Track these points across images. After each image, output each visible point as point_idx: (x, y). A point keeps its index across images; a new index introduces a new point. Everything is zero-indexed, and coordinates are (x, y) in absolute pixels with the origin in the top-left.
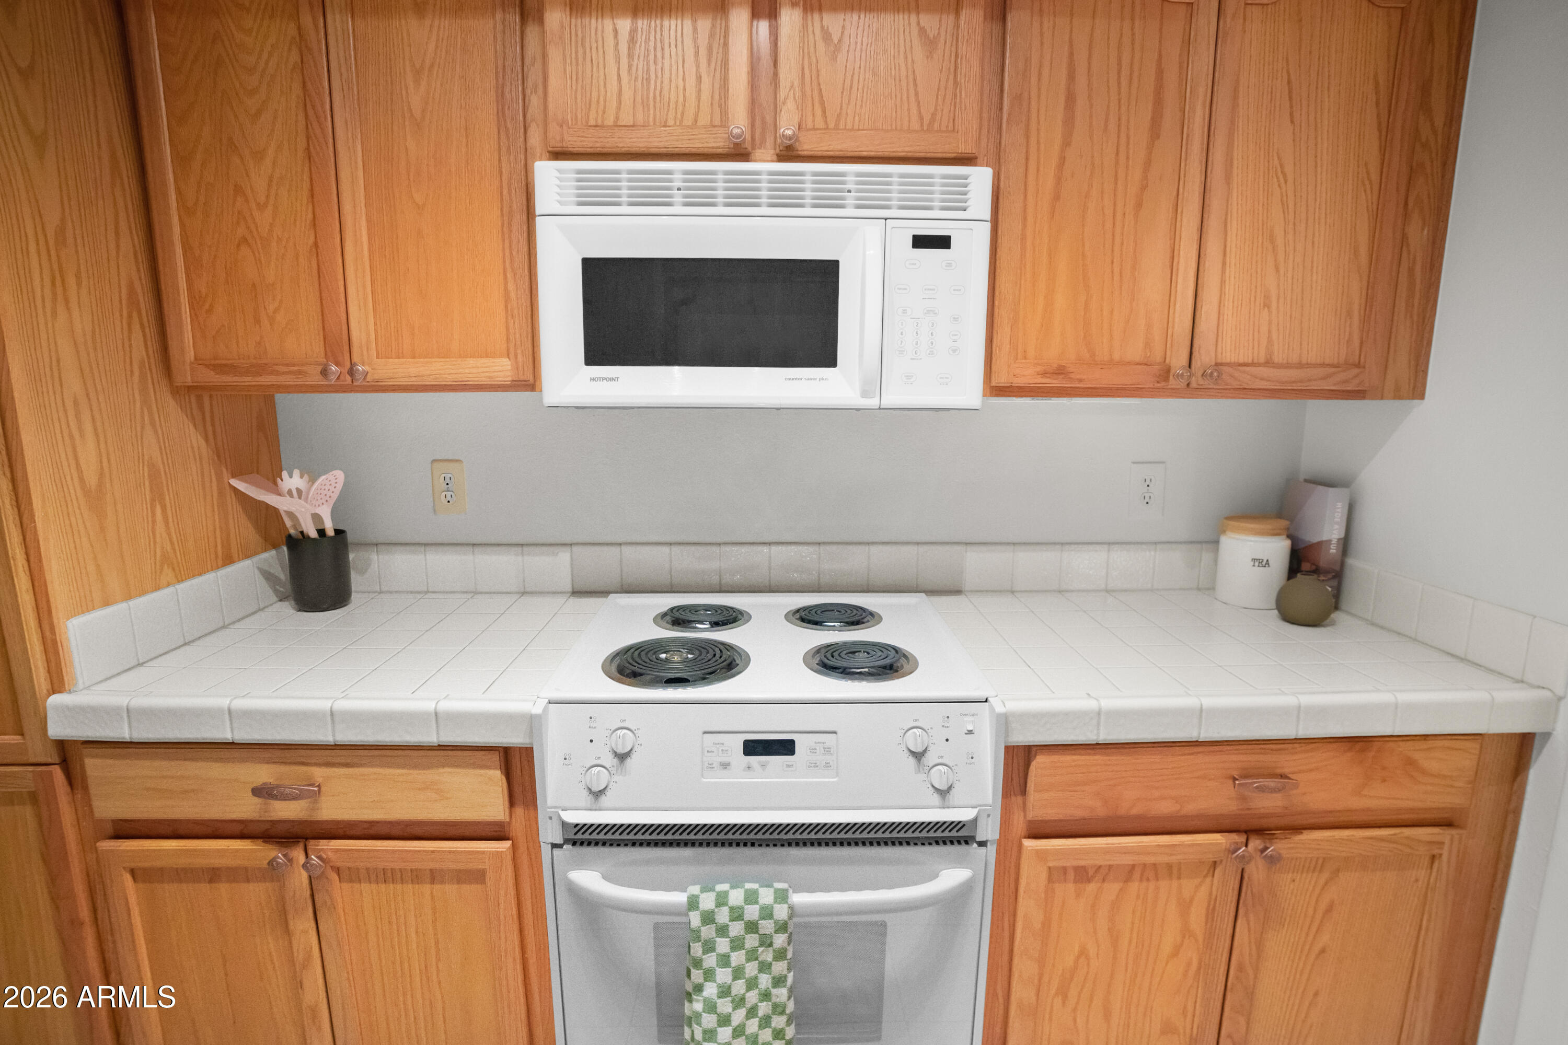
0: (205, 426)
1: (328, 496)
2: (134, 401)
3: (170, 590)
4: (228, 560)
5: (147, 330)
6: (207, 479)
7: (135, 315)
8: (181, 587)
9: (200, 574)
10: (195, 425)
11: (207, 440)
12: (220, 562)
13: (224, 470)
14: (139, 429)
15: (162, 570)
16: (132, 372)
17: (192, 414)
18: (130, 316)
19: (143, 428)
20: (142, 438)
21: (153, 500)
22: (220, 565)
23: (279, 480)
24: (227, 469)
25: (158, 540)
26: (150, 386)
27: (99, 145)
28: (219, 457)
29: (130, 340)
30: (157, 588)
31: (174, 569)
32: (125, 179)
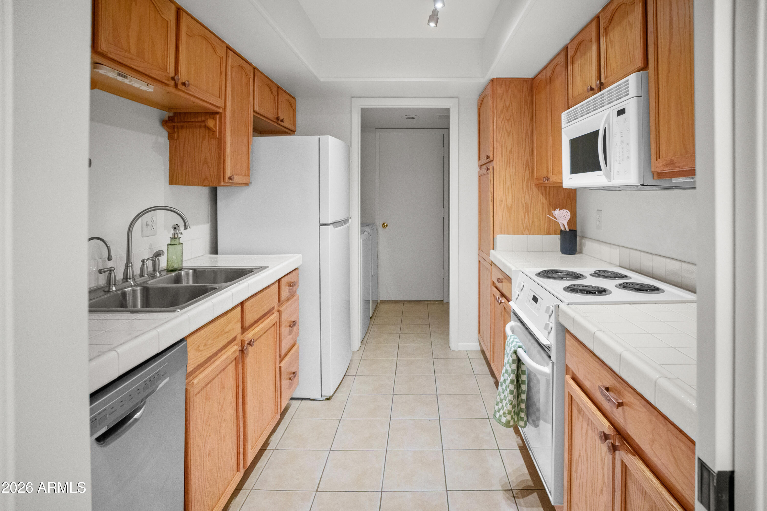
0: (546, 195)
1: (561, 213)
2: (524, 188)
3: (526, 236)
4: (549, 233)
5: (531, 171)
6: (544, 209)
7: (527, 167)
8: (529, 236)
9: (537, 235)
10: (542, 195)
11: (546, 199)
12: (545, 233)
13: (551, 208)
14: (524, 195)
15: (525, 231)
16: (524, 181)
17: (542, 192)
18: (526, 167)
19: (525, 195)
20: (525, 197)
21: (525, 213)
22: (545, 234)
23: (559, 209)
24: (552, 208)
25: (525, 223)
26: (529, 184)
27: (523, 130)
28: (550, 204)
29: (525, 173)
30: (523, 234)
31: (529, 231)
32: (529, 136)
